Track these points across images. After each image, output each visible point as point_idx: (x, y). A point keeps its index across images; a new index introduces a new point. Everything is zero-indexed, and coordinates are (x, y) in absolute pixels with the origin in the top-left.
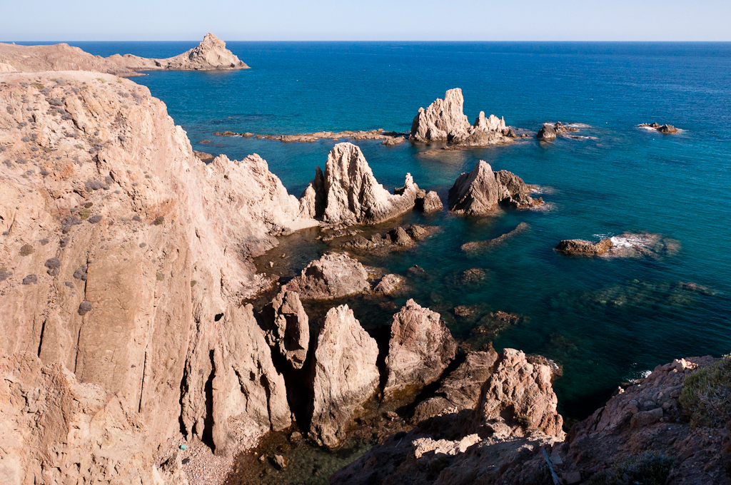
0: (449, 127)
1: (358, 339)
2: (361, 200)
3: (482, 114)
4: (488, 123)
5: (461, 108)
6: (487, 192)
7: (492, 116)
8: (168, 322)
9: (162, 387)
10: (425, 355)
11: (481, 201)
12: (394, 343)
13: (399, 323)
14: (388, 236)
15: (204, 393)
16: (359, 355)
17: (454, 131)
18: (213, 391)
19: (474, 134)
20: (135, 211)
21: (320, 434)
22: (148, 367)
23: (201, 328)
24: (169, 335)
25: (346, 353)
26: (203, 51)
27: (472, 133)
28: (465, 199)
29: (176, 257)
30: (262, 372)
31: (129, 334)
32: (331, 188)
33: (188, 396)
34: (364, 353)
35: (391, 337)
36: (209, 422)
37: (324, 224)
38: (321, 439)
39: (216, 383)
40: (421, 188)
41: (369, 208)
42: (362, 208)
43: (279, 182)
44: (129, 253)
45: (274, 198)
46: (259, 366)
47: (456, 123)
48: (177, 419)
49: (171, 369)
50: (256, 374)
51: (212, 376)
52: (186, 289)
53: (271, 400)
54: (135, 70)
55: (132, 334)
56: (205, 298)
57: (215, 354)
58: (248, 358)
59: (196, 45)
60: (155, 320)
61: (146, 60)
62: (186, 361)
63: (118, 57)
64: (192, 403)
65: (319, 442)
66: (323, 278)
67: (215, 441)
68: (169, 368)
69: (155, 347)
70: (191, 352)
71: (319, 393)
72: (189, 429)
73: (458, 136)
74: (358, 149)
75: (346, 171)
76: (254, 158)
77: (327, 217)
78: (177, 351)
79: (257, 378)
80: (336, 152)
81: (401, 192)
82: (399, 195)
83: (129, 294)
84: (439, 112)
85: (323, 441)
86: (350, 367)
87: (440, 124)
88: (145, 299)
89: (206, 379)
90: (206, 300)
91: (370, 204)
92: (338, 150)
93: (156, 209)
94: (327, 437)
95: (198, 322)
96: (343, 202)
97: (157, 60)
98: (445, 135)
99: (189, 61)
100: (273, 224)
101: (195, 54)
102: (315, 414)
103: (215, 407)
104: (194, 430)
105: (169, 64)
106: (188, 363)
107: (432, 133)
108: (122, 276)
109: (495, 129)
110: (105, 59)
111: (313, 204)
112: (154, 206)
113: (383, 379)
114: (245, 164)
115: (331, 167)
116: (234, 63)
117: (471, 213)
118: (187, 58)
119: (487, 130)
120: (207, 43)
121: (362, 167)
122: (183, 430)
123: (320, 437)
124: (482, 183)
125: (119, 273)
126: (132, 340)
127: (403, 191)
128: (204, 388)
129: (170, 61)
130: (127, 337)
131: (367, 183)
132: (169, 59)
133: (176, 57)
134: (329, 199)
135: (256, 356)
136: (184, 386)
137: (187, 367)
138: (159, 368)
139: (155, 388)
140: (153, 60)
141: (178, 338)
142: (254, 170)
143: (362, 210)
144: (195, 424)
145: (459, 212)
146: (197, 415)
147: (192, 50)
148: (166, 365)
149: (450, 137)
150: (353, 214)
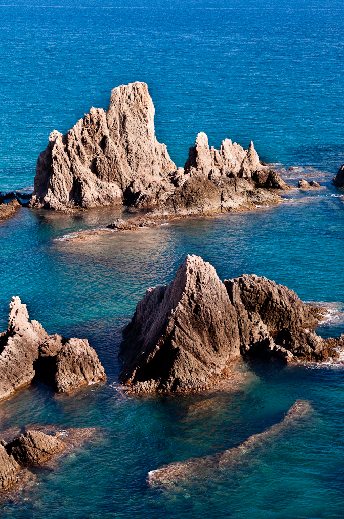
0: (126, 172)
3: (202, 139)
4: (219, 158)
5: (151, 126)
6: (212, 332)
7: (227, 143)
11: (197, 356)
17: (137, 181)
19: (185, 186)
27: (181, 184)
28: (158, 353)
47: (142, 164)
73: (149, 193)
84: (98, 138)
87: (104, 167)
98: (117, 192)
107: (85, 188)
109: (236, 170)
117: (174, 388)
119: (217, 174)
124: (197, 309)
127: (4, 341)
145: (145, 385)
149: (130, 197)
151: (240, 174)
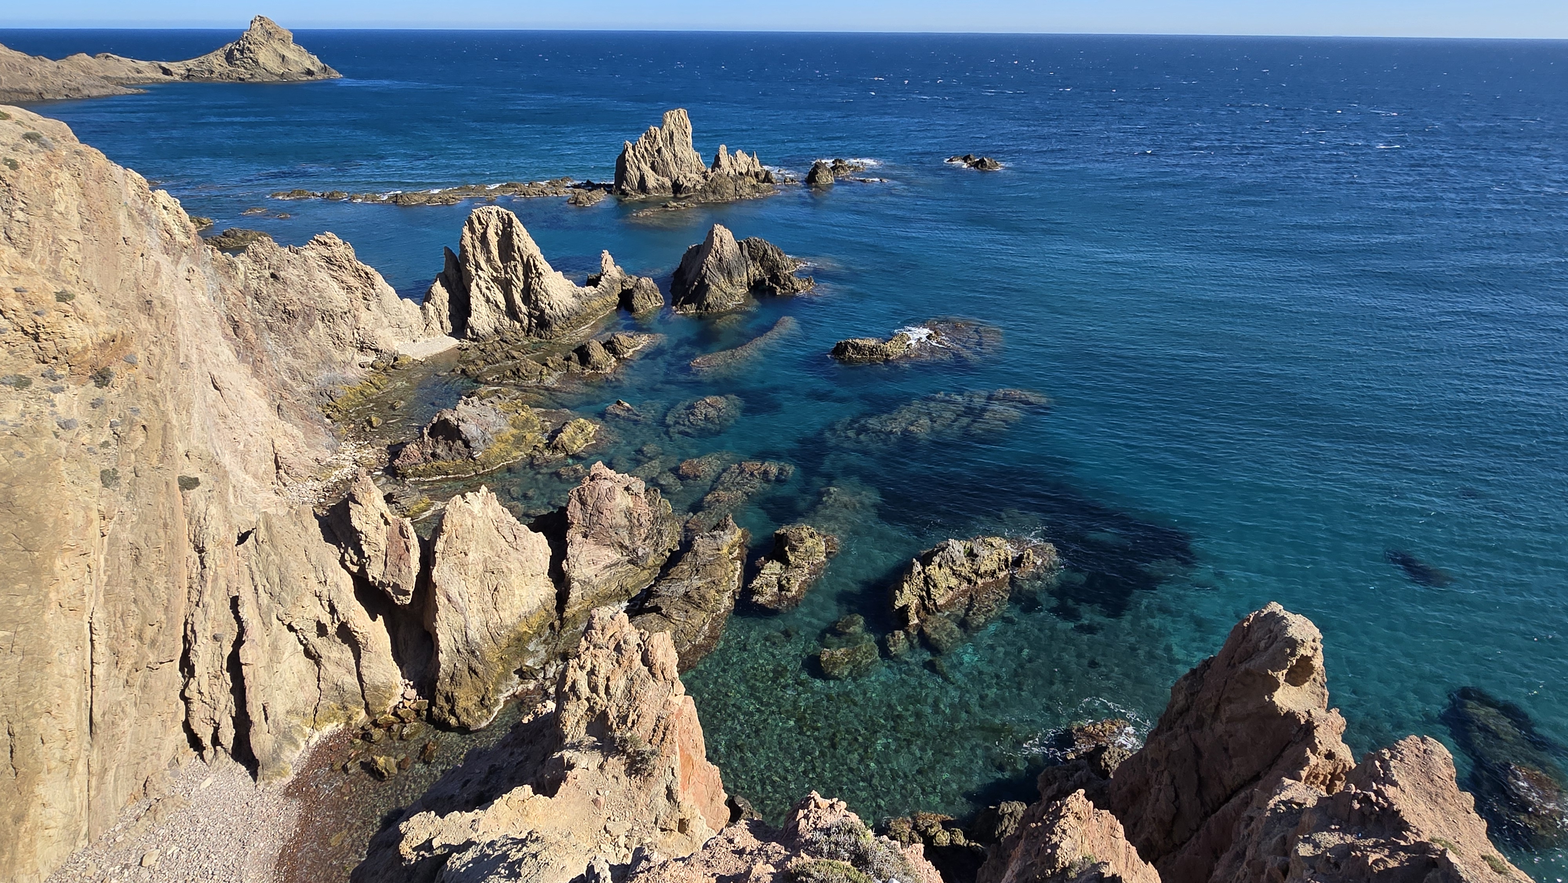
0: (674, 170)
1: (511, 538)
2: (526, 299)
3: (723, 149)
4: (734, 162)
5: (690, 140)
6: (729, 273)
7: (739, 152)
8: (137, 560)
9: (138, 679)
10: (627, 548)
11: (721, 289)
12: (574, 535)
13: (578, 505)
14: (575, 357)
15: (228, 675)
16: (514, 565)
17: (681, 177)
18: (243, 667)
19: (713, 180)
20: (44, 362)
21: (453, 706)
22: (100, 648)
23: (208, 562)
24: (142, 583)
25: (490, 566)
26: (251, 47)
27: (710, 179)
28: (697, 286)
29: (141, 439)
30: (338, 619)
31: (46, 596)
32: (473, 284)
33: (196, 684)
34: (523, 560)
35: (569, 528)
36: (242, 722)
37: (466, 343)
38: (454, 714)
39: (246, 654)
40: (627, 271)
41: (542, 311)
42: (529, 313)
43: (379, 279)
44: (31, 445)
45: (373, 306)
46: (333, 610)
47: (685, 166)
48: (180, 727)
49: (153, 643)
50: (329, 624)
51: (239, 642)
52: (169, 494)
53: (363, 662)
54: (120, 83)
55: (53, 595)
56: (211, 507)
57: (239, 602)
58: (309, 600)
59: (235, 36)
60: (106, 560)
61: (142, 64)
62: (186, 624)
63: (83, 58)
64: (206, 693)
65: (453, 721)
66: (460, 438)
67: (257, 752)
68: (147, 641)
69: (111, 609)
70: (194, 605)
71: (445, 640)
72: (207, 741)
73: (689, 185)
74: (513, 216)
75: (495, 252)
76: (327, 240)
77: (472, 332)
78: (162, 609)
79: (332, 630)
80: (476, 222)
81: (594, 282)
82: (592, 287)
83: (38, 522)
84: (656, 148)
85: (458, 718)
86: (500, 588)
87: (659, 167)
88: (75, 527)
89: (228, 650)
90: (213, 510)
91: (543, 306)
92: (479, 218)
93: (90, 355)
94: (466, 710)
95: (201, 550)
96: (498, 306)
97: (164, 64)
98: (668, 184)
99: (225, 64)
100: (376, 350)
101: (237, 54)
102: (441, 674)
103: (250, 696)
104: (216, 741)
105: (189, 70)
106: (189, 627)
107: (648, 181)
108: (18, 490)
109: (744, 171)
110: (55, 63)
111: (446, 313)
112: (85, 350)
113: (562, 598)
114: (312, 252)
115: (470, 249)
116: (312, 68)
117: (706, 309)
118: (222, 60)
119: (732, 173)
120: (258, 35)
121: (521, 245)
122: (195, 742)
123: (452, 712)
124: (720, 260)
125: (11, 485)
126: (54, 606)
127: (599, 279)
128: (225, 666)
129: (191, 66)
130: (42, 604)
131: (534, 272)
132: (187, 62)
133: (202, 58)
134: (473, 301)
135: (325, 593)
136: (187, 666)
137: (189, 633)
138: (127, 645)
139: (121, 682)
140: (156, 63)
141: (161, 586)
142: (329, 260)
143: (530, 316)
144: (216, 730)
145: (688, 307)
146: (217, 713)
147: (229, 45)
148: (141, 638)
149: (677, 187)
150: (518, 325)
151: (747, 173)
